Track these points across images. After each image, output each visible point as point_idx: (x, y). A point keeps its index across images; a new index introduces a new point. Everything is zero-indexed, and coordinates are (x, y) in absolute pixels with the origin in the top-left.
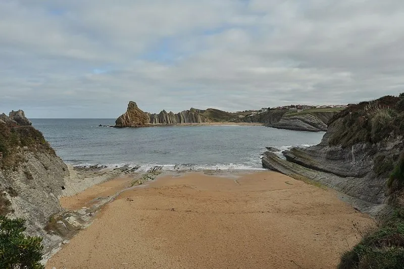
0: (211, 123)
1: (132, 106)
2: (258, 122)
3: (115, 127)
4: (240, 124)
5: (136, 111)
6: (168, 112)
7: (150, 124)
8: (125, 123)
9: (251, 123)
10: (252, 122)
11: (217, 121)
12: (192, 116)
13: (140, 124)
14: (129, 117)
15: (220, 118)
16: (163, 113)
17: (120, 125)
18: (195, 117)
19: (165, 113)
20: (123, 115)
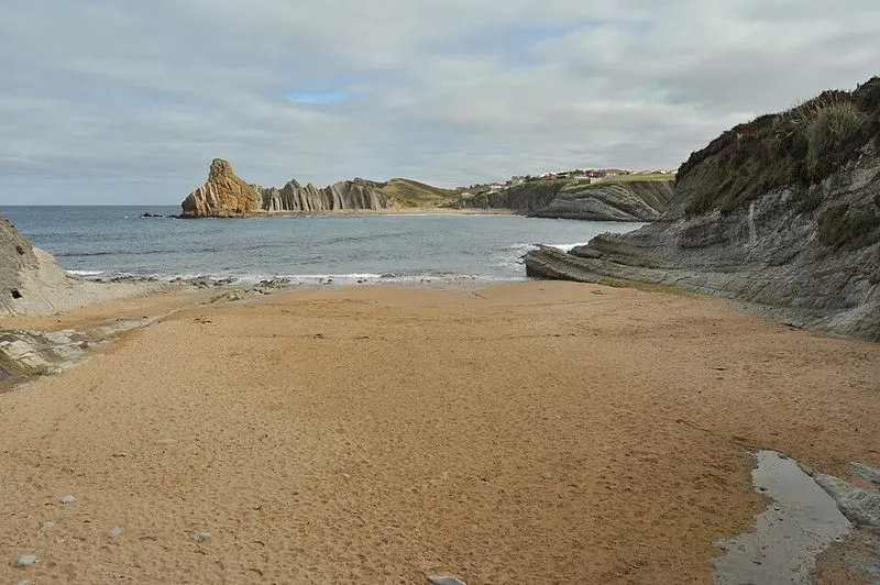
0: (401, 210)
1: (218, 170)
2: (504, 207)
3: (182, 217)
4: (464, 211)
5: (229, 180)
6: (303, 185)
7: (263, 211)
8: (204, 208)
9: (490, 210)
10: (492, 207)
11: (415, 206)
12: (358, 194)
13: (238, 211)
14: (212, 194)
15: (420, 199)
16: (293, 186)
17: (192, 213)
18: (365, 197)
19: (296, 186)
20: (199, 190)
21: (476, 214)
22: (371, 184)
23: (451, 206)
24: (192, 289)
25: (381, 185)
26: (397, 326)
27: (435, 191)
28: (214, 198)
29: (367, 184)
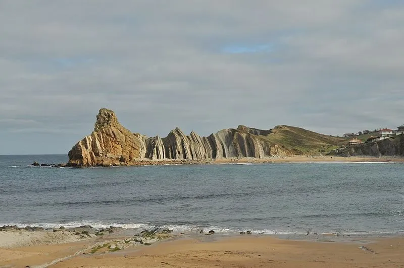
0: (286, 158)
1: (104, 119)
2: (396, 153)
3: (68, 165)
4: (353, 158)
5: (115, 130)
7: (147, 159)
8: (89, 157)
9: (381, 157)
10: (383, 154)
11: (300, 153)
12: (241, 142)
13: (122, 160)
14: (98, 143)
15: (306, 146)
16: (176, 135)
17: (78, 162)
18: (249, 144)
19: (180, 135)
20: (85, 140)
21: (366, 161)
22: (255, 132)
23: (340, 153)
24: (74, 238)
25: (265, 133)
27: (322, 138)
28: (99, 147)
29: (251, 132)
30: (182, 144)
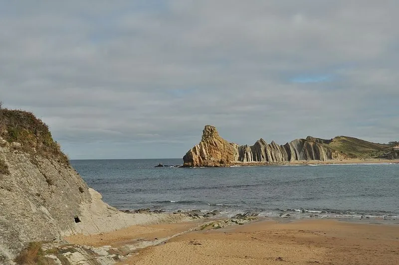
0: (344, 161)
1: (208, 133)
3: (184, 166)
4: (396, 160)
5: (216, 140)
6: (268, 142)
7: (239, 162)
8: (198, 160)
11: (355, 157)
12: (309, 149)
13: (221, 162)
14: (204, 150)
15: (359, 152)
16: (261, 144)
17: (190, 164)
18: (315, 150)
19: (263, 144)
20: (195, 148)
22: (320, 141)
23: (386, 157)
24: (188, 219)
25: (327, 142)
26: (341, 254)
27: (371, 145)
28: (205, 153)
29: (317, 141)
30: (265, 151)
